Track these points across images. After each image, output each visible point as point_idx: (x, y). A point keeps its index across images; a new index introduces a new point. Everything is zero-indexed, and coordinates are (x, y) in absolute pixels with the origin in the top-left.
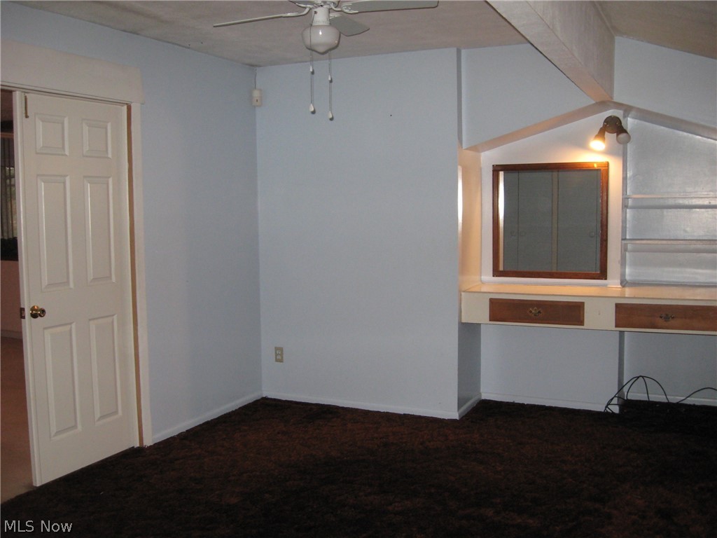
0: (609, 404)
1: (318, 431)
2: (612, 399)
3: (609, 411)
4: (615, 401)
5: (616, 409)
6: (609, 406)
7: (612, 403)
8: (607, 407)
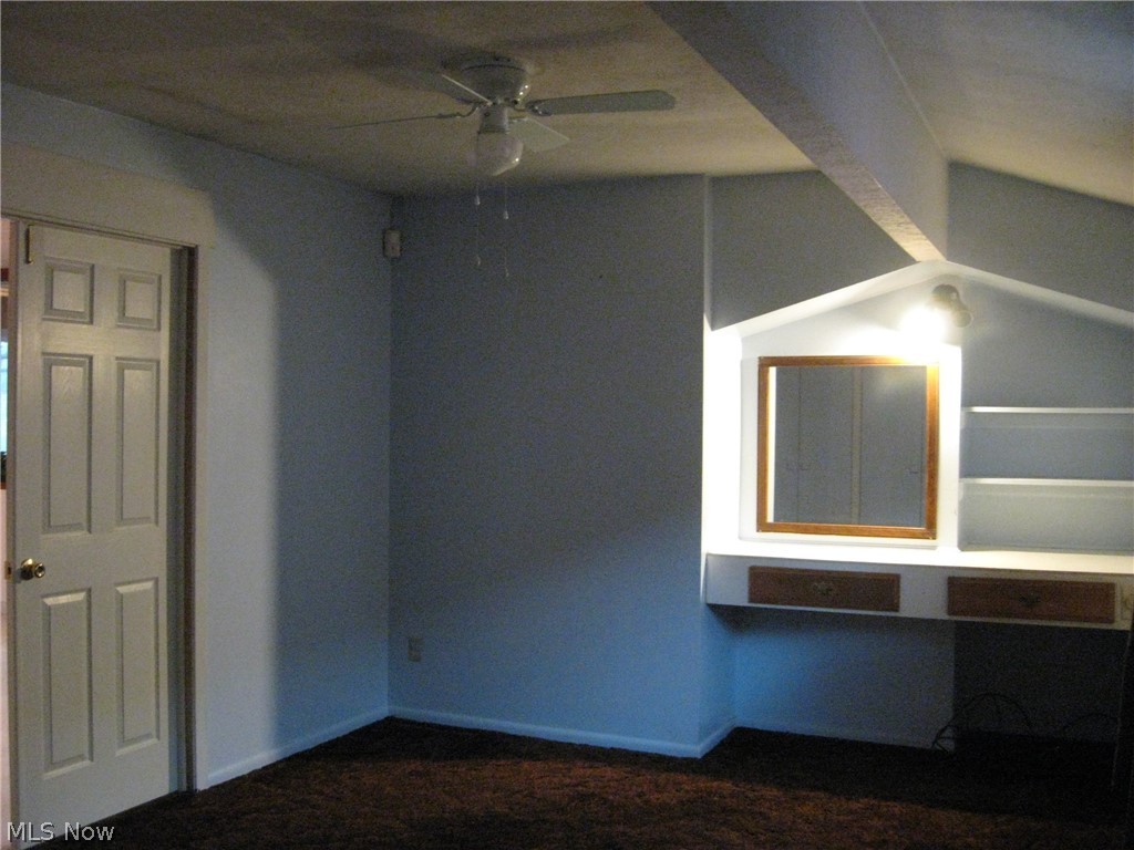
0: (939, 737)
1: (474, 773)
2: (943, 730)
3: (938, 748)
4: (948, 733)
5: (949, 745)
6: (939, 742)
7: (944, 735)
8: (933, 743)
